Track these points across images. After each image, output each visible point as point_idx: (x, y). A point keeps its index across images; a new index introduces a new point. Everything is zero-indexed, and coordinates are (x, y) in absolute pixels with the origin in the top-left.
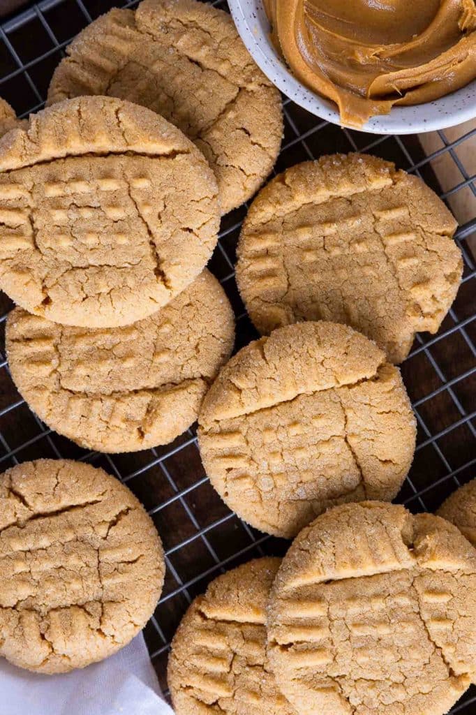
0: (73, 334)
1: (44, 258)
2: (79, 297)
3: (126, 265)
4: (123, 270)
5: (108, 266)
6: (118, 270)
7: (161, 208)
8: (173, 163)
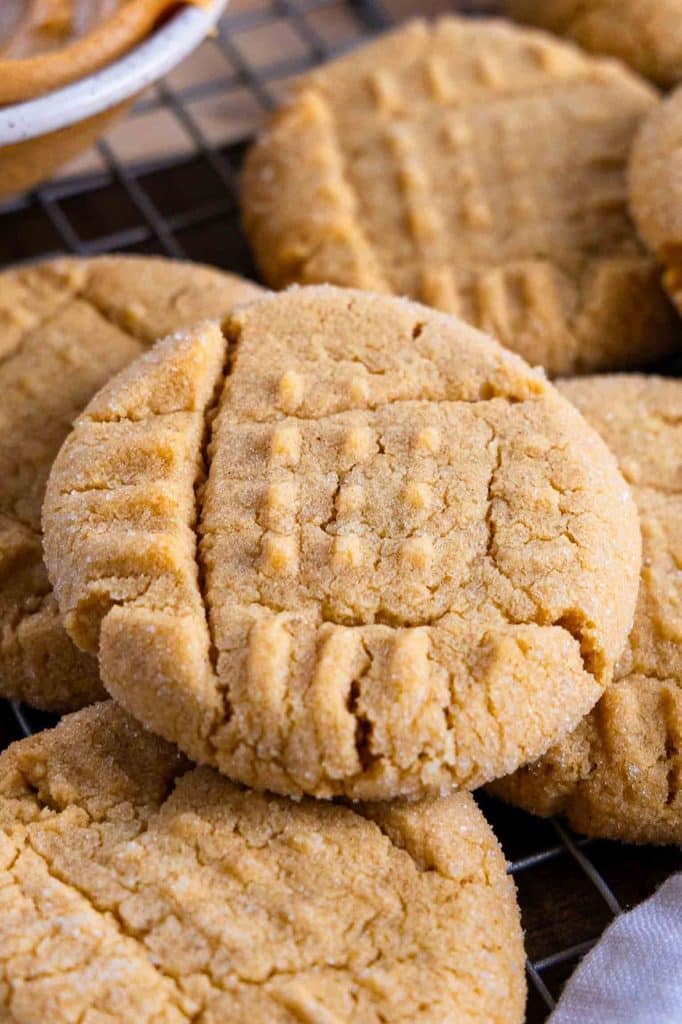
0: (651, 644)
1: (456, 607)
2: (568, 551)
3: (493, 445)
4: (504, 455)
5: (492, 481)
6: (505, 463)
7: (359, 367)
8: (251, 330)
